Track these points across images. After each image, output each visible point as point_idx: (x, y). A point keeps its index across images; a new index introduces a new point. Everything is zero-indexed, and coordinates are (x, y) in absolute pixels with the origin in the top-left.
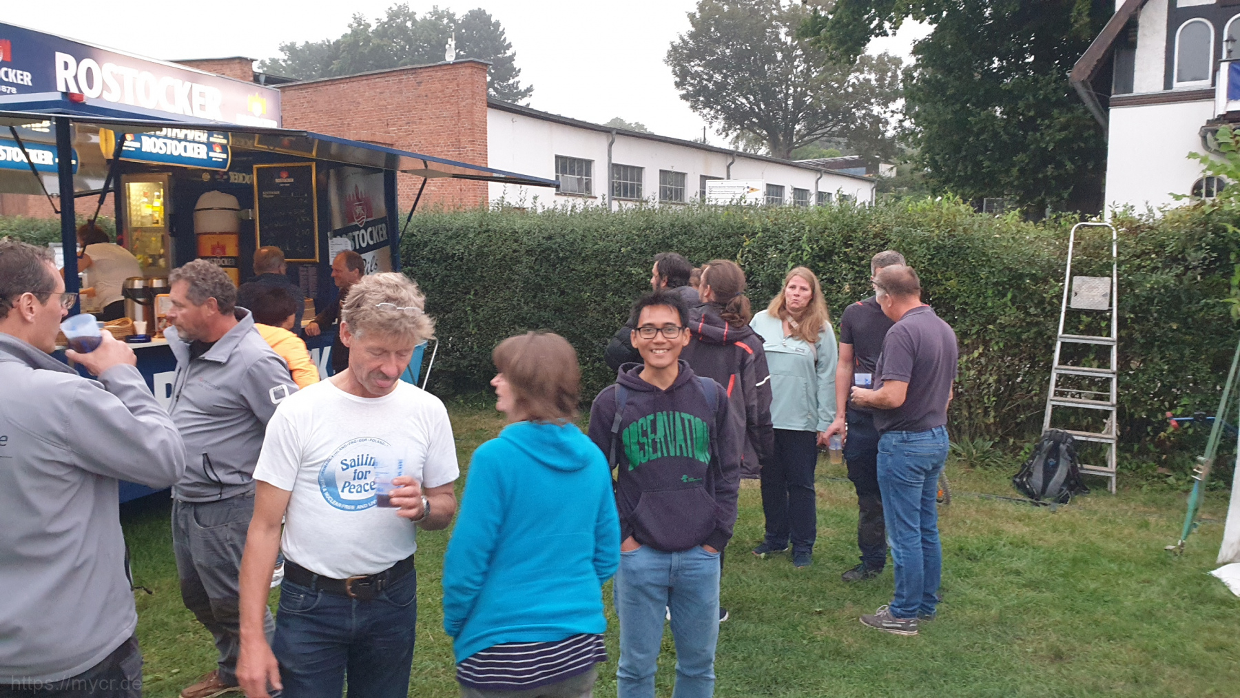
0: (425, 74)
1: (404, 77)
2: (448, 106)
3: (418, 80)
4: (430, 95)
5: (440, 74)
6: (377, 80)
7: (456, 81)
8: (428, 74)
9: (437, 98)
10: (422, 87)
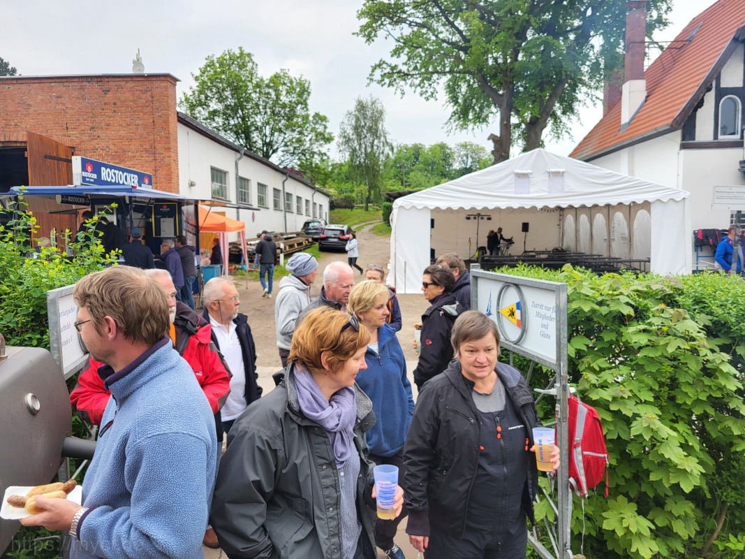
0: (111, 83)
1: (88, 84)
2: (141, 114)
3: (105, 88)
4: (119, 104)
5: (130, 84)
6: (53, 84)
7: (149, 93)
8: (118, 83)
9: (128, 107)
10: (110, 95)
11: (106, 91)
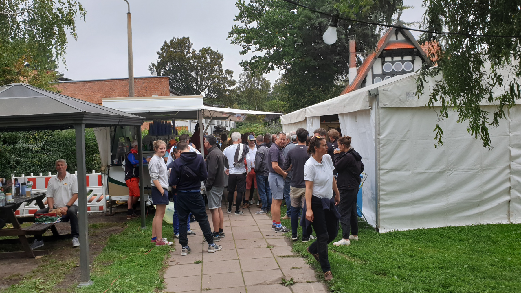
0: (145, 80)
1: (136, 81)
2: (157, 91)
3: (143, 82)
4: (148, 87)
5: (153, 80)
7: (160, 83)
8: (147, 80)
9: (152, 88)
10: (145, 84)
11: (143, 83)
